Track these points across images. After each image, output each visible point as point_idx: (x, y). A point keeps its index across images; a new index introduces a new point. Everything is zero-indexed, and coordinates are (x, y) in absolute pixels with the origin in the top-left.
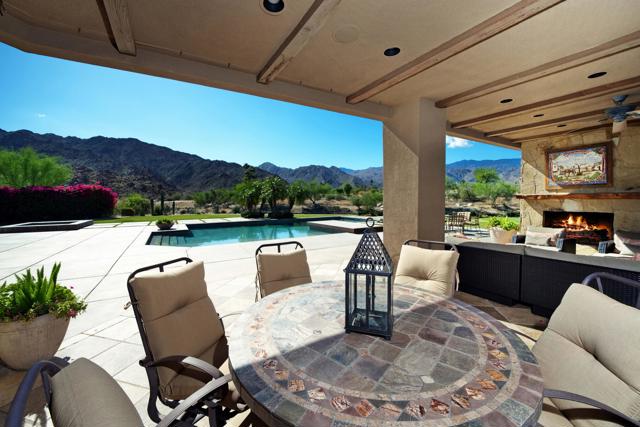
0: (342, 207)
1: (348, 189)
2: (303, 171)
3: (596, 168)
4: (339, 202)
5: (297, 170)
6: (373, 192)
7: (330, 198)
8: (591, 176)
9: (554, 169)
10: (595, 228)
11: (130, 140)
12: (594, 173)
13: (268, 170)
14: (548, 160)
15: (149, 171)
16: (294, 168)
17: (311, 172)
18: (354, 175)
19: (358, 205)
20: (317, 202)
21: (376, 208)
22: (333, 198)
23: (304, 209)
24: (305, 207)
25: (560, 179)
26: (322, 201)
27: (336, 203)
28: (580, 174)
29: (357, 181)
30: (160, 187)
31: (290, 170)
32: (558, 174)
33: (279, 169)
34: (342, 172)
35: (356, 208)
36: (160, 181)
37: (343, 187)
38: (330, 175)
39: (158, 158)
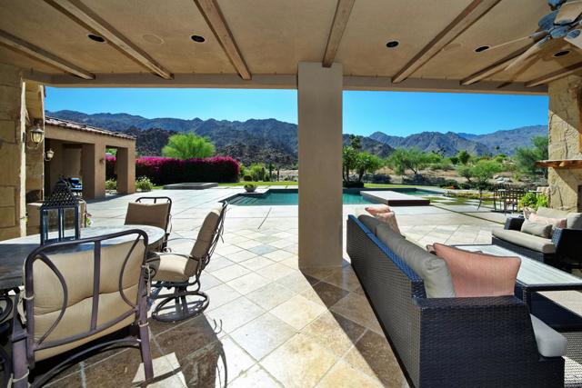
0: (447, 178)
1: (465, 158)
2: (415, 139)
4: (445, 173)
5: (408, 138)
6: (500, 161)
7: (435, 169)
11: (271, 120)
13: (378, 140)
15: (282, 145)
17: (423, 140)
18: (477, 140)
19: (468, 176)
20: (419, 172)
21: (491, 181)
22: (439, 168)
23: (405, 180)
24: (406, 177)
26: (426, 172)
27: (441, 174)
29: (481, 147)
30: (288, 158)
31: (402, 138)
33: (390, 138)
35: (464, 179)
36: (289, 153)
37: (458, 156)
38: (446, 142)
39: (289, 134)
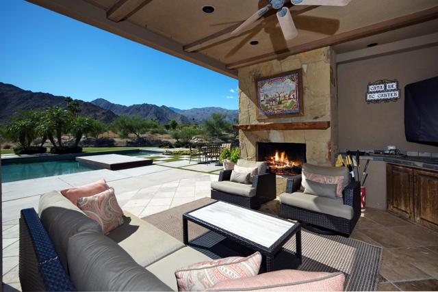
0: (163, 140)
1: (174, 125)
3: (292, 97)
4: (161, 136)
5: (131, 107)
6: (195, 127)
7: (153, 133)
8: (288, 104)
9: (262, 98)
10: (293, 164)
12: (290, 101)
13: (101, 106)
14: (257, 88)
16: (128, 106)
17: (144, 110)
18: (181, 113)
19: (177, 138)
20: (141, 136)
21: (191, 141)
22: (157, 132)
23: (129, 142)
24: (129, 140)
25: (266, 109)
26: (146, 135)
27: (159, 137)
28: (280, 103)
29: (183, 119)
31: (125, 106)
32: (264, 103)
33: (113, 105)
34: (171, 111)
35: (175, 141)
37: (170, 124)
38: (161, 113)
